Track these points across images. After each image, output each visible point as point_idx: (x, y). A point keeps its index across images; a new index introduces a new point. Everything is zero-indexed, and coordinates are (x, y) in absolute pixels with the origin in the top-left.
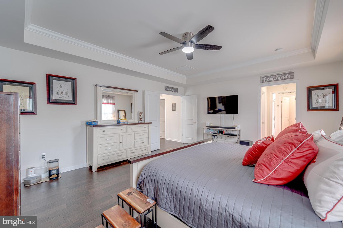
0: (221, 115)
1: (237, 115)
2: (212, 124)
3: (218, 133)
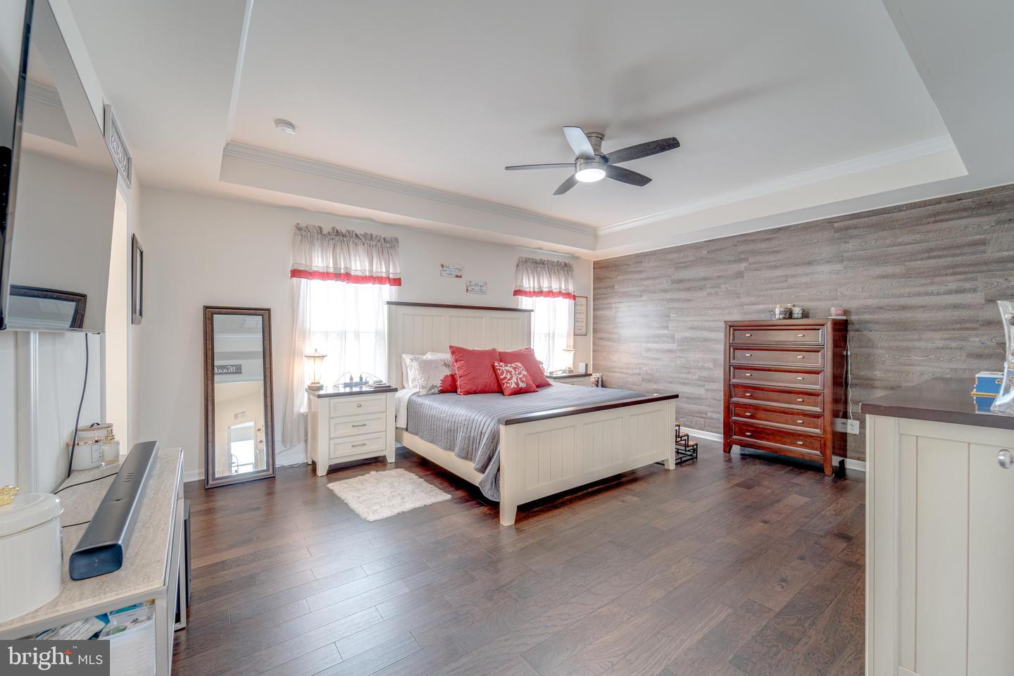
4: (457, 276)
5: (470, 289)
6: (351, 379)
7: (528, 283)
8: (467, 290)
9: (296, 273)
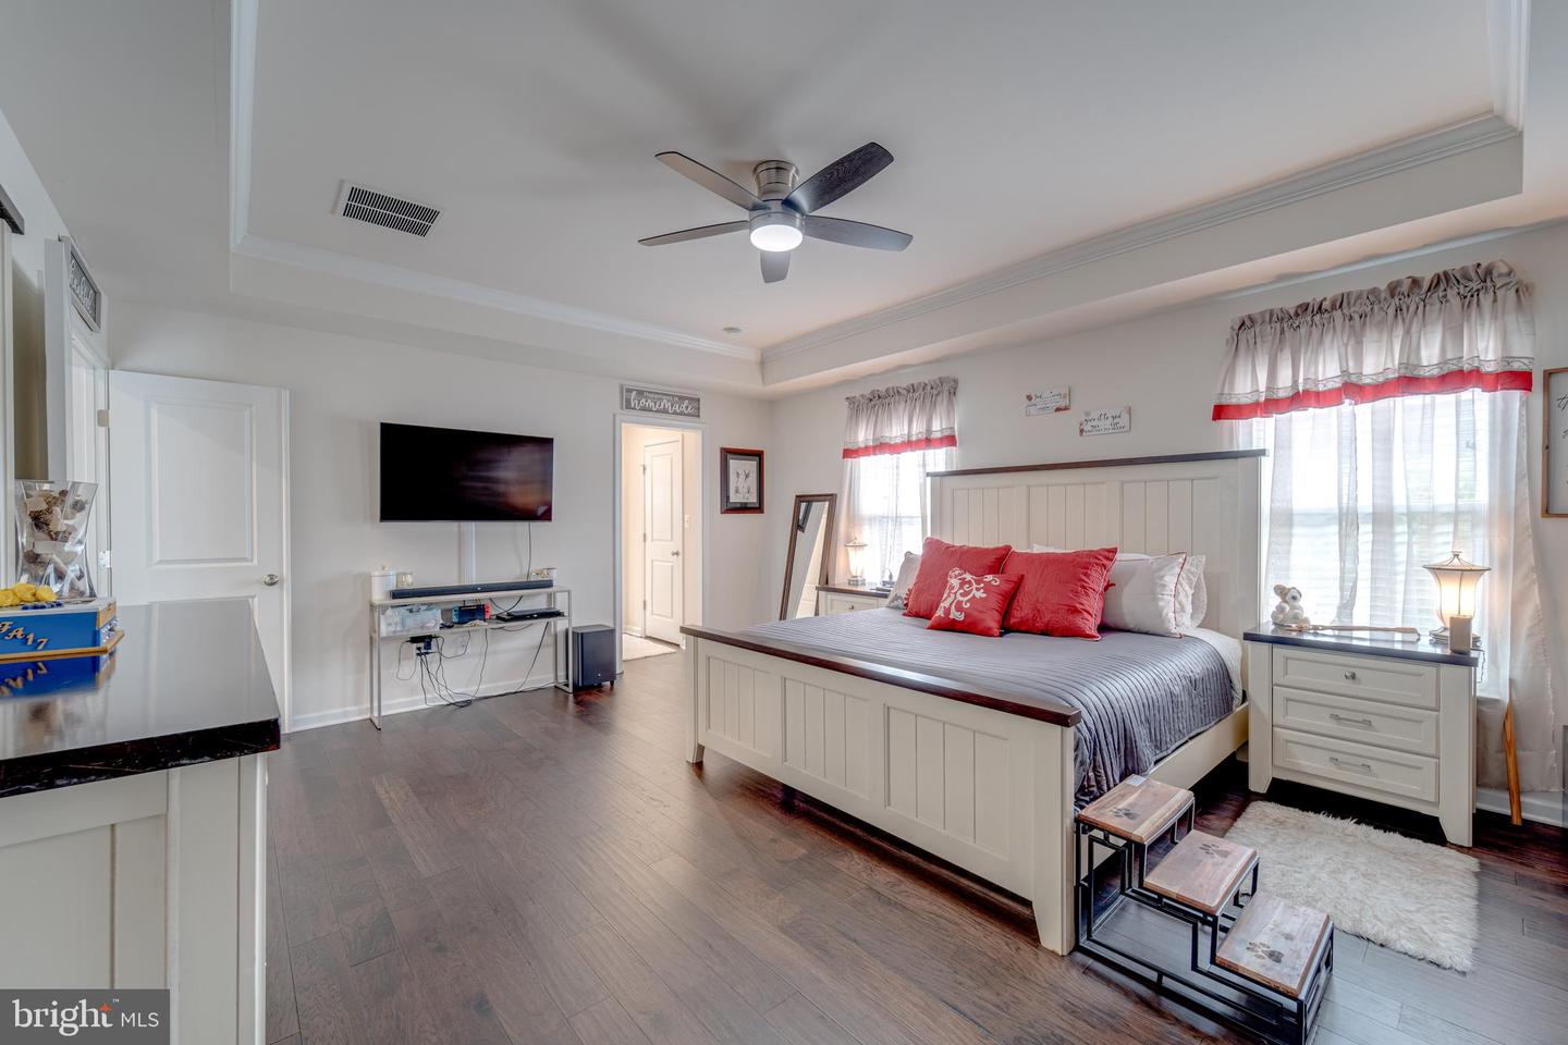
0: (460, 527)
1: (547, 523)
2: (409, 579)
3: (455, 619)
4: (1058, 410)
5: (1087, 427)
6: (891, 576)
7: (1248, 383)
8: (1082, 431)
9: (848, 453)
